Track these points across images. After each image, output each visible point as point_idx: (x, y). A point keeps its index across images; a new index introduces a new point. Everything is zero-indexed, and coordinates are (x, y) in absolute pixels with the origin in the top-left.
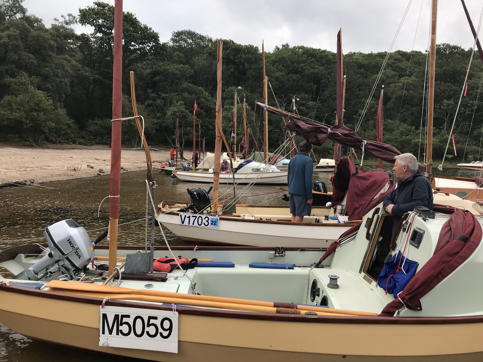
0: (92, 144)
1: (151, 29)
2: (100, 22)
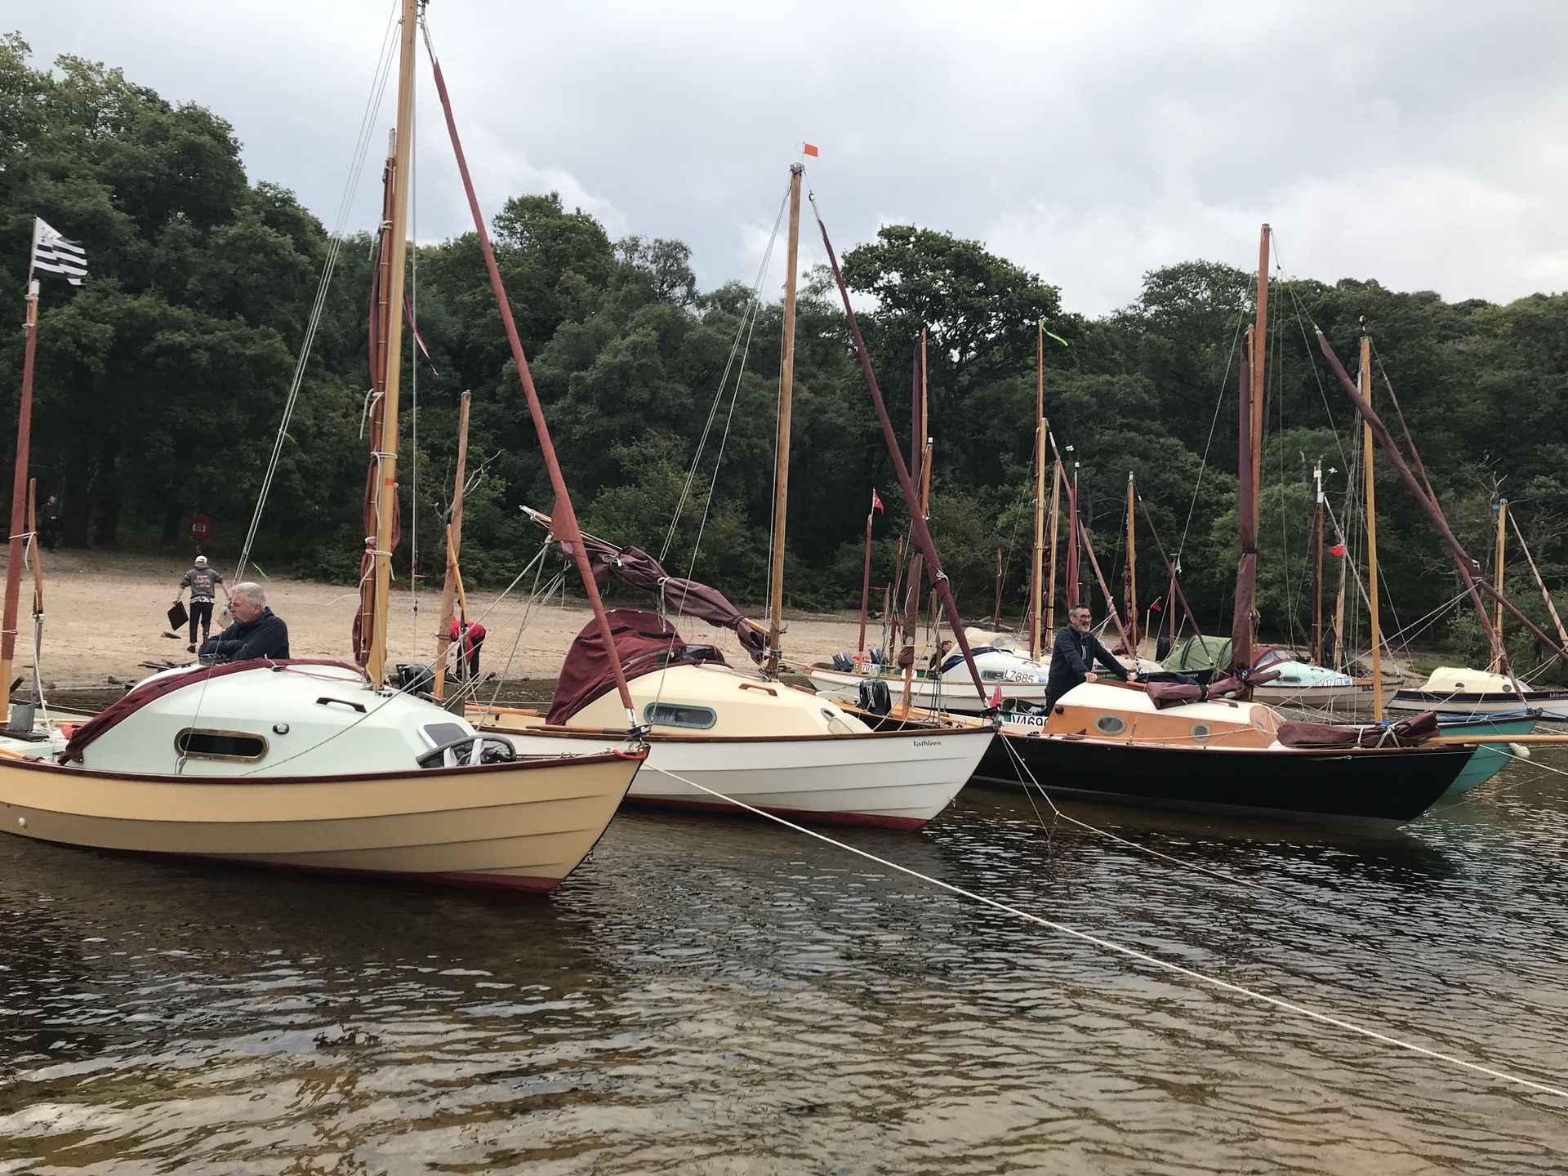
0: (834, 608)
1: (1035, 279)
2: (896, 278)
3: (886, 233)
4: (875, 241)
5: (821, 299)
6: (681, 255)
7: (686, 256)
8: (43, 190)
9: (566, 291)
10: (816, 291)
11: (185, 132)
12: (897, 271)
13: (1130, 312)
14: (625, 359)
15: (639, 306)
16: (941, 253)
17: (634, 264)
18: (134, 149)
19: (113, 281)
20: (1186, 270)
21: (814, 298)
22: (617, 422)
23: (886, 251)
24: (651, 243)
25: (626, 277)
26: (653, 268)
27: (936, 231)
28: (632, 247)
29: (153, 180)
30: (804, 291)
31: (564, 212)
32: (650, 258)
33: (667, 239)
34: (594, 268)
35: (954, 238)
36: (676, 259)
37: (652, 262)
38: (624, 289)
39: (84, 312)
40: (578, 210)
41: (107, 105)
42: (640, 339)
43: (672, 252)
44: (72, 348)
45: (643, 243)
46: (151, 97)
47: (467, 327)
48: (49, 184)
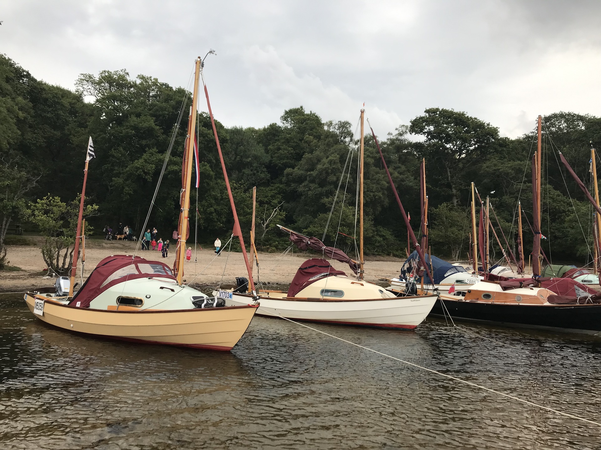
2: (432, 128)
3: (427, 111)
4: (423, 114)
5: (402, 138)
6: (348, 126)
7: (350, 126)
8: (133, 121)
9: (306, 142)
10: (401, 135)
11: (178, 97)
12: (432, 125)
13: (530, 135)
14: (327, 166)
15: (333, 146)
16: (449, 117)
17: (331, 131)
18: (161, 105)
19: (155, 149)
20: (555, 116)
21: (400, 138)
22: (325, 189)
23: (427, 118)
24: (337, 122)
25: (328, 136)
26: (338, 132)
27: (447, 109)
28: (330, 124)
29: (168, 114)
30: (396, 135)
31: (305, 113)
32: (336, 128)
33: (343, 121)
34: (316, 133)
35: (455, 111)
36: (347, 128)
37: (337, 130)
38: (327, 140)
39: (145, 161)
40: (311, 112)
41: (153, 90)
42: (333, 158)
43: (344, 125)
44: (142, 173)
45: (334, 123)
46: (167, 86)
47: (272, 157)
48: (135, 119)
